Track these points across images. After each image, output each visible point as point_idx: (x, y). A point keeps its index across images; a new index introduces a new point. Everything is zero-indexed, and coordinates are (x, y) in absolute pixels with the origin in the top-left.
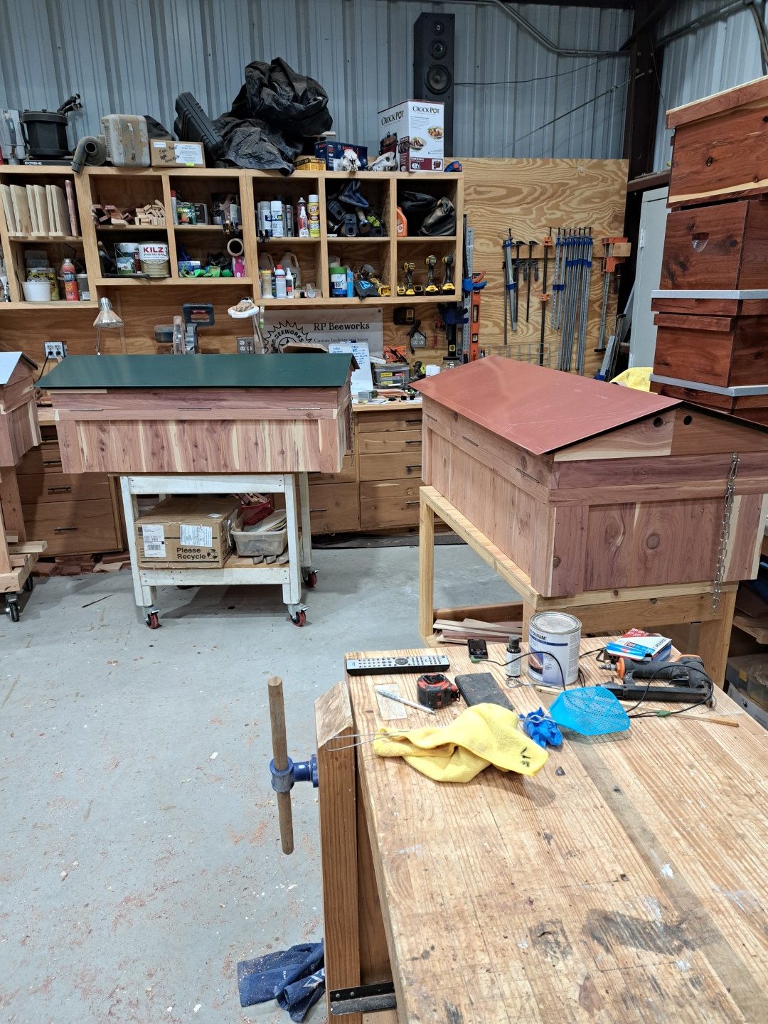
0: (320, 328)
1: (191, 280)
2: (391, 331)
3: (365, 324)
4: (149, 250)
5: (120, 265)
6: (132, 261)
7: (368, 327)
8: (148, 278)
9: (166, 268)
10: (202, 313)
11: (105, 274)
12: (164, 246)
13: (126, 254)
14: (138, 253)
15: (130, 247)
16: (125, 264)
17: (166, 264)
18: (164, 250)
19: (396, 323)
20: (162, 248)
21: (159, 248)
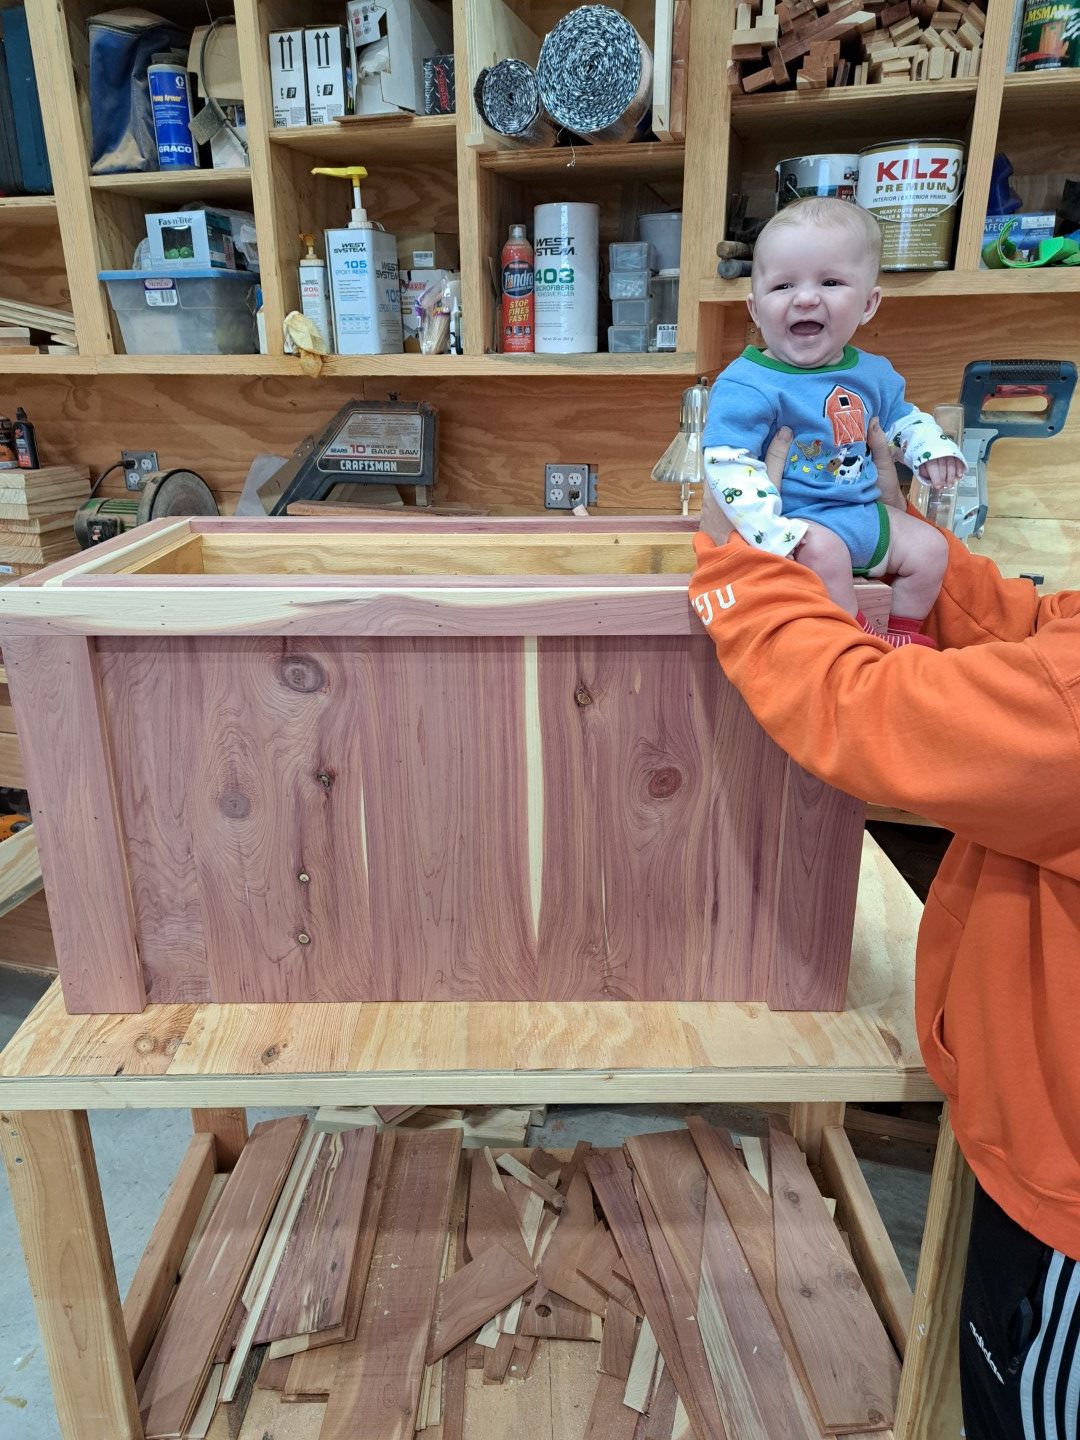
1: (1019, 280)
4: (897, 171)
9: (944, 234)
10: (1028, 393)
12: (951, 153)
14: (851, 191)
17: (945, 221)
18: (950, 170)
20: (943, 163)
21: (934, 161)
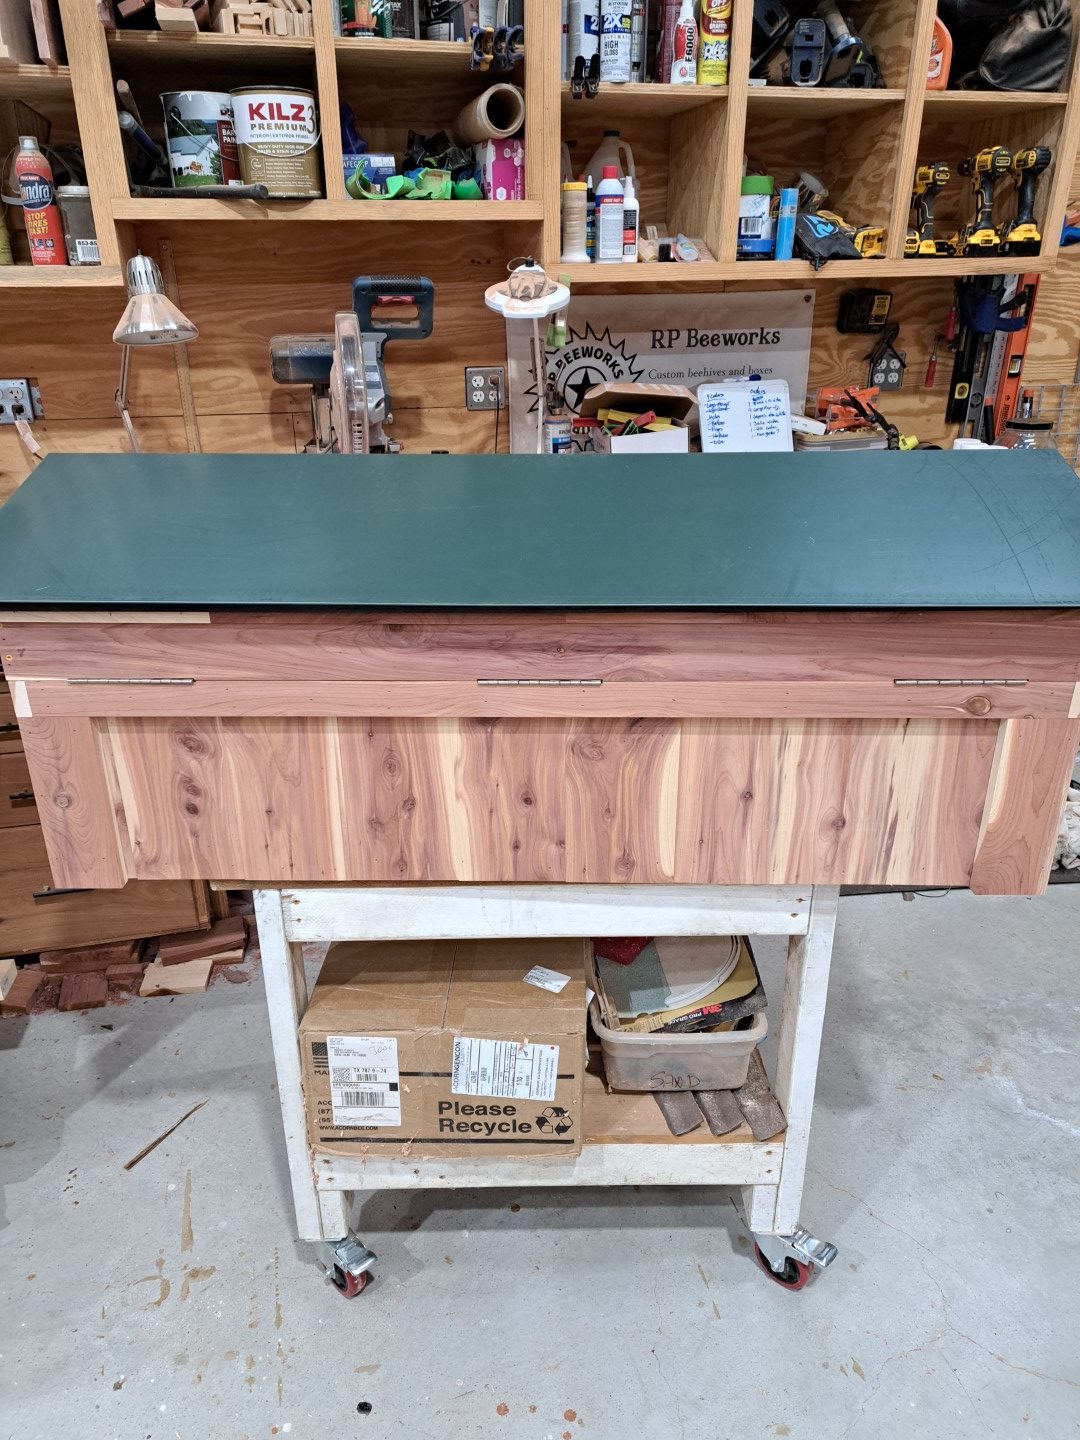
0: (665, 341)
1: (376, 209)
2: (826, 348)
3: (770, 330)
4: (265, 111)
5: (179, 161)
6: (214, 146)
7: (777, 339)
8: (263, 198)
9: (312, 168)
10: (402, 303)
11: (138, 188)
12: (306, 101)
13: (198, 127)
14: (229, 125)
15: (205, 104)
16: (193, 158)
17: (312, 158)
18: (307, 114)
19: (842, 328)
20: (300, 108)
21: (293, 106)
